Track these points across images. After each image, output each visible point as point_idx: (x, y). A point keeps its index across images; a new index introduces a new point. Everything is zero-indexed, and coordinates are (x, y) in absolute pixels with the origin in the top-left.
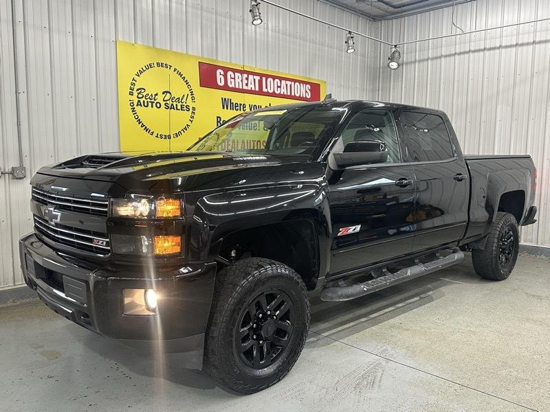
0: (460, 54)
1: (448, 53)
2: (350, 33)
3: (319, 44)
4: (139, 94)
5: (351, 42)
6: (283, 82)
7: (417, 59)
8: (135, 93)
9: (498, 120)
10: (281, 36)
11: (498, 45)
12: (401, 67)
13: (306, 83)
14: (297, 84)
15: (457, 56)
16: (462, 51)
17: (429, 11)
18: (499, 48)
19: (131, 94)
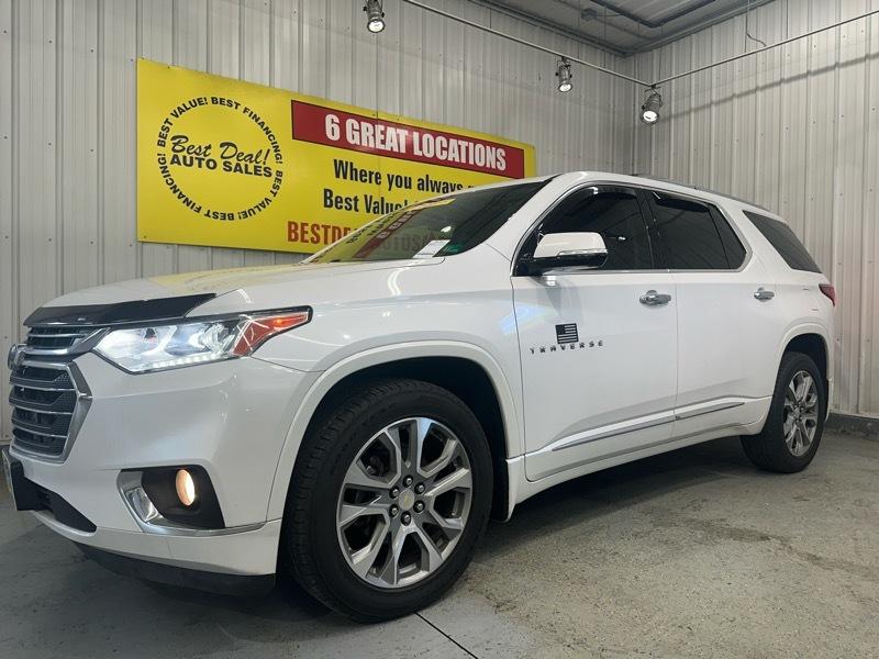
0: (765, 87)
1: (744, 90)
2: (564, 59)
3: (521, 87)
4: (175, 144)
5: (566, 73)
6: (453, 141)
7: (693, 106)
8: (169, 143)
9: (837, 192)
10: (449, 70)
11: (831, 63)
12: (667, 124)
13: (498, 146)
14: (479, 146)
15: (759, 94)
16: (768, 82)
17: (710, 26)
18: (833, 68)
19: (161, 144)
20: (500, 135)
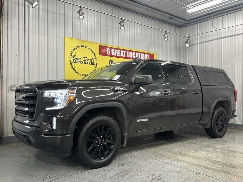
0: (217, 39)
1: (212, 39)
2: (166, 32)
3: (153, 38)
4: (73, 58)
5: (166, 36)
6: (137, 53)
7: (199, 42)
8: (72, 57)
9: (236, 67)
10: (135, 35)
11: (234, 34)
12: (191, 47)
13: (147, 54)
14: (143, 54)
15: (216, 40)
16: (218, 38)
17: (203, 22)
18: (234, 35)
19: (70, 58)
20: (148, 51)
